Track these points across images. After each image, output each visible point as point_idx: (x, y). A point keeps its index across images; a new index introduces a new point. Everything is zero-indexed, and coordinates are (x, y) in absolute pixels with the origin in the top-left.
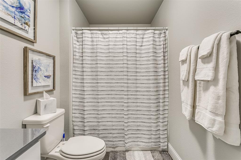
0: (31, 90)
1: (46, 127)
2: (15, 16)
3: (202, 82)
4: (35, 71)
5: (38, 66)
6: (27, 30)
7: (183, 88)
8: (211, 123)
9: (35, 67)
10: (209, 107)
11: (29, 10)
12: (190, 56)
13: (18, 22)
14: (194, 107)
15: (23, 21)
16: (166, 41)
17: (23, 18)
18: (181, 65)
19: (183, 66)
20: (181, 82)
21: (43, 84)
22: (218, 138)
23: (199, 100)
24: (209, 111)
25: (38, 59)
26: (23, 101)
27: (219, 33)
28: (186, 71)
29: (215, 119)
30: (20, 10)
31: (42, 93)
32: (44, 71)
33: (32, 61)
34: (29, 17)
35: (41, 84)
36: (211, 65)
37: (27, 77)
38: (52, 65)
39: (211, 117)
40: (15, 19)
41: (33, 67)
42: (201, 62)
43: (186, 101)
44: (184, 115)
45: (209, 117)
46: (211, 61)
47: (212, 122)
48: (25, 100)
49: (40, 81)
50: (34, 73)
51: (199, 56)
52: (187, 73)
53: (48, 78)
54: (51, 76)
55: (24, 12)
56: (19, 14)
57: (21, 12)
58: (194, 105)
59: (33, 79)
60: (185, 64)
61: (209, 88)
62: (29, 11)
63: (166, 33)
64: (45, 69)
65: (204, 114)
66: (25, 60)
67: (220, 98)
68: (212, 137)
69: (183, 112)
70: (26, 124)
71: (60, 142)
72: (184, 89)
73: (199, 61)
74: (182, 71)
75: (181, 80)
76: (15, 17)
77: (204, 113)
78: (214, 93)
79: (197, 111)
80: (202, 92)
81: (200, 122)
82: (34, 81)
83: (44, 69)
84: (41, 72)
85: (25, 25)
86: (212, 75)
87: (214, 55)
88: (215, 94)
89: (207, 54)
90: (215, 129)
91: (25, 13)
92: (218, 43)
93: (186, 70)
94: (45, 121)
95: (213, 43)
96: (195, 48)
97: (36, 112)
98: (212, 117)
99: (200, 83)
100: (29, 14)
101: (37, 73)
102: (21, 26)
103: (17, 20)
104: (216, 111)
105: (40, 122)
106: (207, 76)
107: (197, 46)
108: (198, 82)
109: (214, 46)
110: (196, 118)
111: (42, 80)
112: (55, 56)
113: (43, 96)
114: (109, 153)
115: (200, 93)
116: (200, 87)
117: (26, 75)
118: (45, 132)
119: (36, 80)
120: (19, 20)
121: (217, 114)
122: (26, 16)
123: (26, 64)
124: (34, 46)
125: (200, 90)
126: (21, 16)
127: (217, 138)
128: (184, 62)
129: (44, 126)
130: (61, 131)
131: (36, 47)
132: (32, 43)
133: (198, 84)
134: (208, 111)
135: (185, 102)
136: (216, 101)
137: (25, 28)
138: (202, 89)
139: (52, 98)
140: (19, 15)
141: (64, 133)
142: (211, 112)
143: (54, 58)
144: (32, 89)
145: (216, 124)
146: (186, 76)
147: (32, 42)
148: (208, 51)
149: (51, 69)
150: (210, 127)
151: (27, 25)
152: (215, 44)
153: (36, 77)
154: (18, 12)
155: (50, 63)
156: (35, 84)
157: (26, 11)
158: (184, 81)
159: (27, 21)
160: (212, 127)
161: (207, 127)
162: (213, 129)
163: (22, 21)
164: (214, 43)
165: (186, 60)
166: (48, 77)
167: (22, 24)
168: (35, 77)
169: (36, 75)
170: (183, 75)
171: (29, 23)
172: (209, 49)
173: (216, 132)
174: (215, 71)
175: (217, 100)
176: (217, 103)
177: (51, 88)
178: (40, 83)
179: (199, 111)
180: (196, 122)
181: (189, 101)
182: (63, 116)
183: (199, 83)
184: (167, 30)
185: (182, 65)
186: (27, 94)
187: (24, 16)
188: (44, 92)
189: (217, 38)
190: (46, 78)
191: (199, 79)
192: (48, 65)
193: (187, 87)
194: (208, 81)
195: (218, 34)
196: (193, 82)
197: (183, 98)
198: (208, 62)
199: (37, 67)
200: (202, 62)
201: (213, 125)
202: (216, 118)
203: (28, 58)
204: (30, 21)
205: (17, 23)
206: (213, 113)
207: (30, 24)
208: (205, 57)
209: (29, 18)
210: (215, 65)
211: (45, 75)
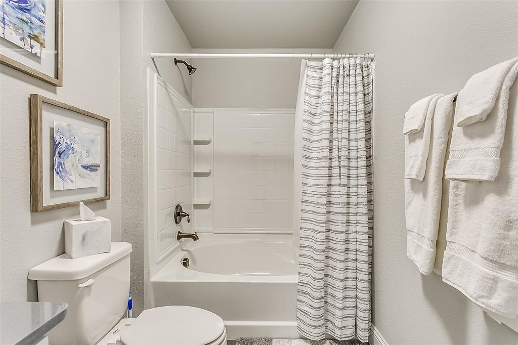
0: (47, 200)
1: (85, 287)
2: (4, 18)
3: (463, 185)
4: (60, 154)
5: (65, 142)
6: (36, 54)
7: (412, 198)
8: (485, 288)
9: (59, 143)
10: (482, 248)
11: (43, 5)
12: (432, 119)
13: (14, 33)
14: (439, 244)
15: (27, 30)
16: (370, 85)
17: (27, 23)
18: (407, 142)
19: (412, 144)
20: (407, 183)
21: (80, 184)
22: (500, 323)
23: (453, 228)
24: (482, 257)
25: (66, 124)
26: (30, 225)
27: (513, 59)
28: (420, 158)
29: (497, 278)
30: (17, 4)
31: (76, 205)
32: (81, 153)
33: (52, 130)
34: (41, 21)
35: (74, 184)
36: (493, 141)
37: (39, 168)
38: (101, 139)
39: (487, 271)
40: (4, 25)
41: (54, 145)
42: (462, 135)
43: (419, 228)
44: (412, 263)
45: (481, 272)
46: (492, 131)
47: (489, 285)
48: (34, 222)
49: (72, 177)
50: (57, 160)
51: (458, 119)
52: (422, 161)
53: (92, 170)
54: (99, 166)
55: (28, 8)
56: (15, 13)
57: (21, 9)
58: (441, 240)
59: (55, 172)
60: (418, 141)
61: (483, 200)
62: (41, 6)
63: (369, 67)
64: (84, 149)
65: (468, 262)
66: (33, 128)
67: (512, 226)
68: (482, 316)
69: (410, 255)
70: (37, 281)
71: (121, 319)
72: (412, 200)
73: (457, 131)
74: (411, 157)
75: (405, 180)
76: (4, 20)
77: (467, 260)
78: (495, 212)
79: (447, 253)
80: (461, 207)
81: (454, 281)
82: (56, 177)
83: (82, 151)
84: (75, 156)
85: (32, 41)
86: (494, 168)
87: (500, 116)
88: (501, 214)
89: (481, 114)
90: (496, 302)
91: (32, 12)
92: (513, 85)
93: (420, 154)
94: (82, 272)
95: (499, 85)
96: (445, 100)
97: (62, 251)
98: (489, 272)
99: (457, 187)
100: (42, 14)
101: (65, 158)
102: (20, 44)
103: (10, 28)
104: (500, 257)
105: (70, 274)
106: (479, 170)
107: (452, 96)
108: (452, 183)
109: (499, 94)
110: (445, 272)
111: (77, 175)
112: (109, 120)
113: (79, 213)
114: (235, 343)
115: (456, 212)
116: (456, 196)
117: (35, 163)
118: (63, 311)
119: (63, 174)
120: (17, 29)
121: (504, 264)
122: (34, 20)
123: (36, 137)
124: (55, 92)
125: (456, 205)
126: (22, 19)
127: (498, 323)
128: (415, 135)
129: (79, 286)
130: (124, 295)
131: (60, 96)
132: (52, 87)
133: (453, 188)
134: (477, 256)
135: (415, 230)
136: (502, 231)
137: (31, 48)
138: (461, 201)
139: (100, 219)
140: (15, 15)
141: (130, 298)
142: (486, 259)
143: (106, 124)
144: (52, 197)
145: (498, 289)
146: (420, 169)
147: (51, 85)
148: (485, 107)
149: (100, 148)
150: (483, 297)
151: (38, 42)
152: (504, 87)
153: (62, 167)
154: (12, 7)
155: (97, 135)
156: (59, 185)
157: (33, 6)
158: (413, 181)
159: (36, 32)
160: (489, 297)
161: (474, 295)
162: (491, 301)
163: (25, 32)
164: (502, 85)
165: (422, 129)
166: (92, 168)
167: (23, 39)
168: (58, 168)
169: (62, 164)
170: (413, 165)
171: (41, 37)
172: (487, 102)
173: (497, 310)
174: (501, 157)
175: (505, 230)
176: (505, 238)
177: (100, 194)
178: (72, 181)
179: (453, 255)
180: (444, 280)
181: (429, 231)
182: (128, 261)
183: (455, 187)
184: (372, 61)
185: (410, 142)
186: (40, 209)
187: (28, 18)
188: (81, 203)
189: (508, 72)
190: (88, 172)
191: (457, 178)
192: (92, 141)
193: (422, 195)
194: (480, 182)
195: (512, 62)
196: (439, 183)
197: (411, 220)
198: (483, 135)
199: (64, 145)
200: (465, 134)
201: (491, 291)
202: (498, 275)
203: (41, 121)
204: (44, 32)
205: (11, 34)
206: (491, 261)
207: (46, 40)
208: (473, 121)
209: (41, 24)
210: (502, 141)
211: (84, 164)
